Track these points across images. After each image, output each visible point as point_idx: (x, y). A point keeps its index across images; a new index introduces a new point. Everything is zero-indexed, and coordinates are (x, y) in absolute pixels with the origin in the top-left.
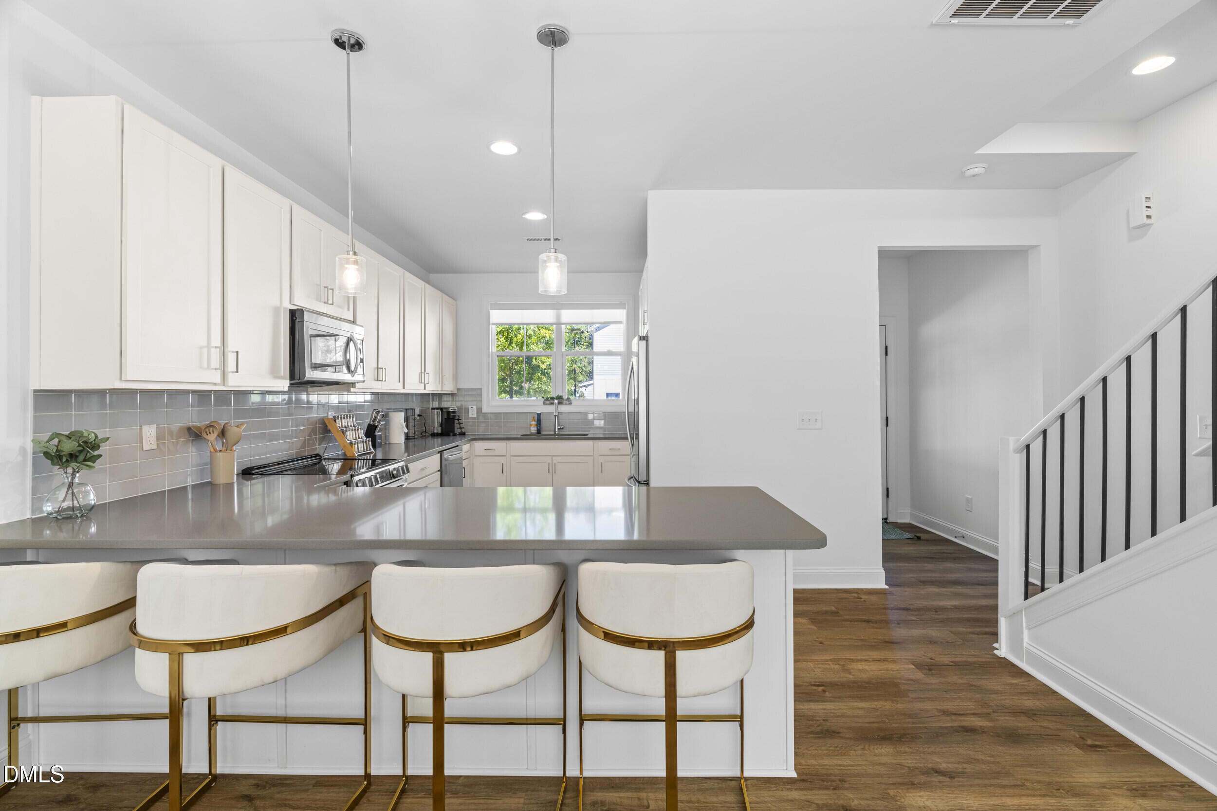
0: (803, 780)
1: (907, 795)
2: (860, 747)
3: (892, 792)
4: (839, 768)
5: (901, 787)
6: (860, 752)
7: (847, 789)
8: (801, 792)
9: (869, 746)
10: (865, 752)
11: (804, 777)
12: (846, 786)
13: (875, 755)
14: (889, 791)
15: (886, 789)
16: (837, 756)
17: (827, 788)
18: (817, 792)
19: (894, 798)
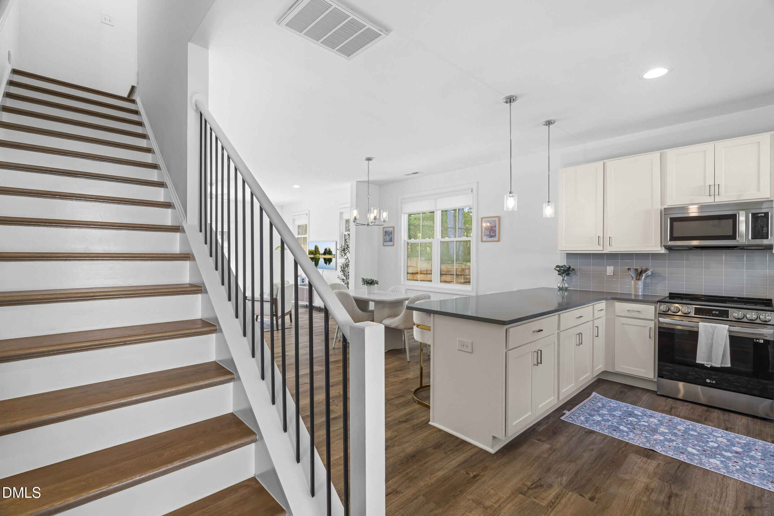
0: (426, 424)
1: (390, 435)
2: (420, 446)
3: (396, 433)
4: (419, 434)
5: (394, 436)
6: (418, 443)
7: (410, 427)
8: (422, 420)
9: (417, 448)
10: (416, 445)
11: (427, 425)
12: (411, 429)
13: (411, 445)
14: (397, 433)
15: (398, 433)
16: (425, 438)
17: (417, 425)
18: (418, 422)
19: (394, 432)
